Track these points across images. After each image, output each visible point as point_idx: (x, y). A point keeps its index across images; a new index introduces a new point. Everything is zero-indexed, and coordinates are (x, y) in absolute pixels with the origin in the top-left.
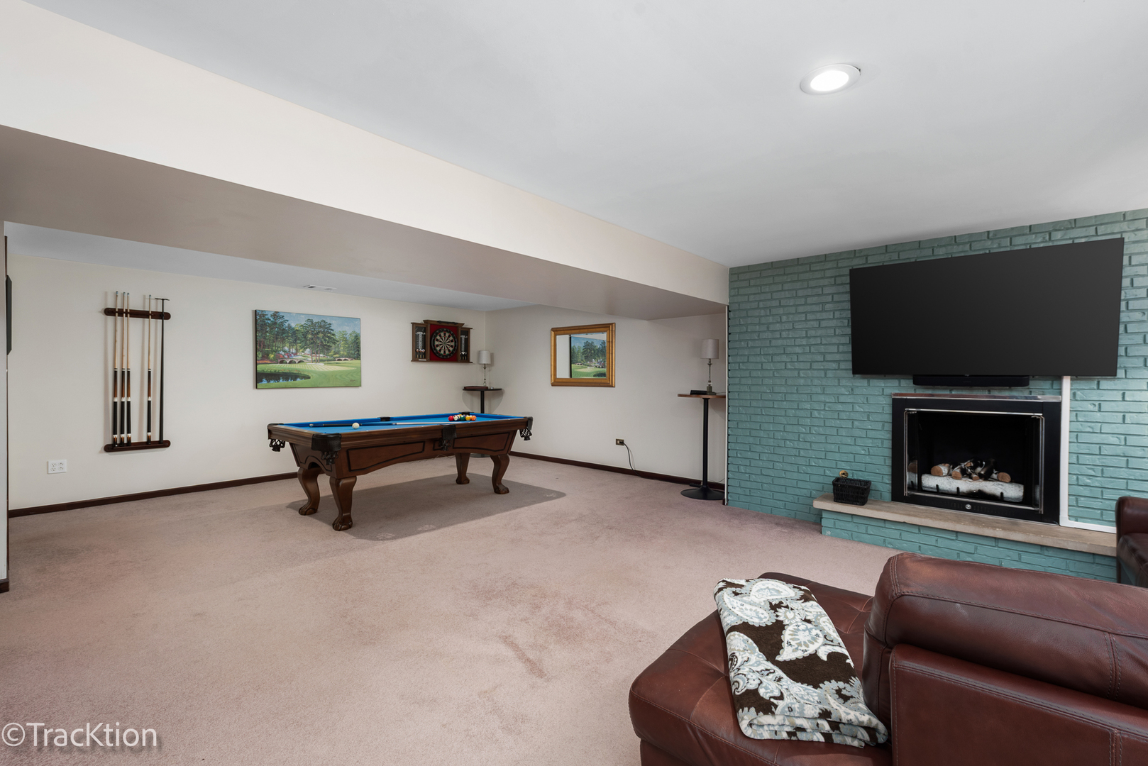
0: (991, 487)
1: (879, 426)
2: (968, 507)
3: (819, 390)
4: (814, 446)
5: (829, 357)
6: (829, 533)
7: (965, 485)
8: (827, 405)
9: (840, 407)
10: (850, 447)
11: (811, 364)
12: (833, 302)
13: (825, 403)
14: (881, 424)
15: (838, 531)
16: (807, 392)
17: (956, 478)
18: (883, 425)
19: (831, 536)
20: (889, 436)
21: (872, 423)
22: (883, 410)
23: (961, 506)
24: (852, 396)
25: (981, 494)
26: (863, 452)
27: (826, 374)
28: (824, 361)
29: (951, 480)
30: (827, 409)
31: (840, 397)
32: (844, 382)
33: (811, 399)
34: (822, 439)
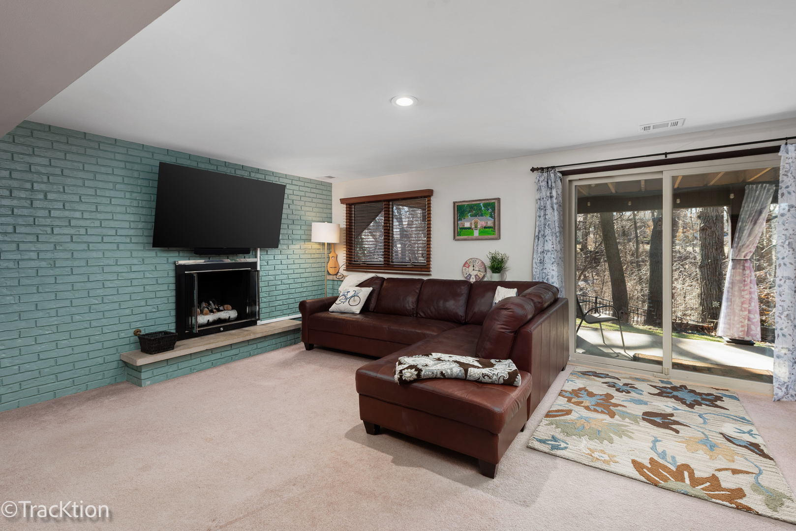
0: (224, 315)
1: (165, 287)
2: (222, 329)
3: (112, 262)
4: (107, 315)
5: (120, 232)
6: (149, 383)
7: (211, 317)
8: (120, 274)
9: (132, 275)
10: (143, 308)
11: (102, 238)
12: (123, 183)
13: (118, 273)
14: (166, 285)
15: (156, 377)
16: (99, 264)
17: (206, 314)
18: (168, 286)
19: (151, 384)
20: (174, 293)
21: (161, 286)
22: (168, 274)
23: (217, 331)
24: (143, 265)
25: (220, 321)
26: (154, 310)
27: (118, 247)
28: (116, 235)
29: (203, 316)
30: (120, 278)
31: (132, 266)
32: (135, 254)
33: (103, 270)
34: (116, 306)
